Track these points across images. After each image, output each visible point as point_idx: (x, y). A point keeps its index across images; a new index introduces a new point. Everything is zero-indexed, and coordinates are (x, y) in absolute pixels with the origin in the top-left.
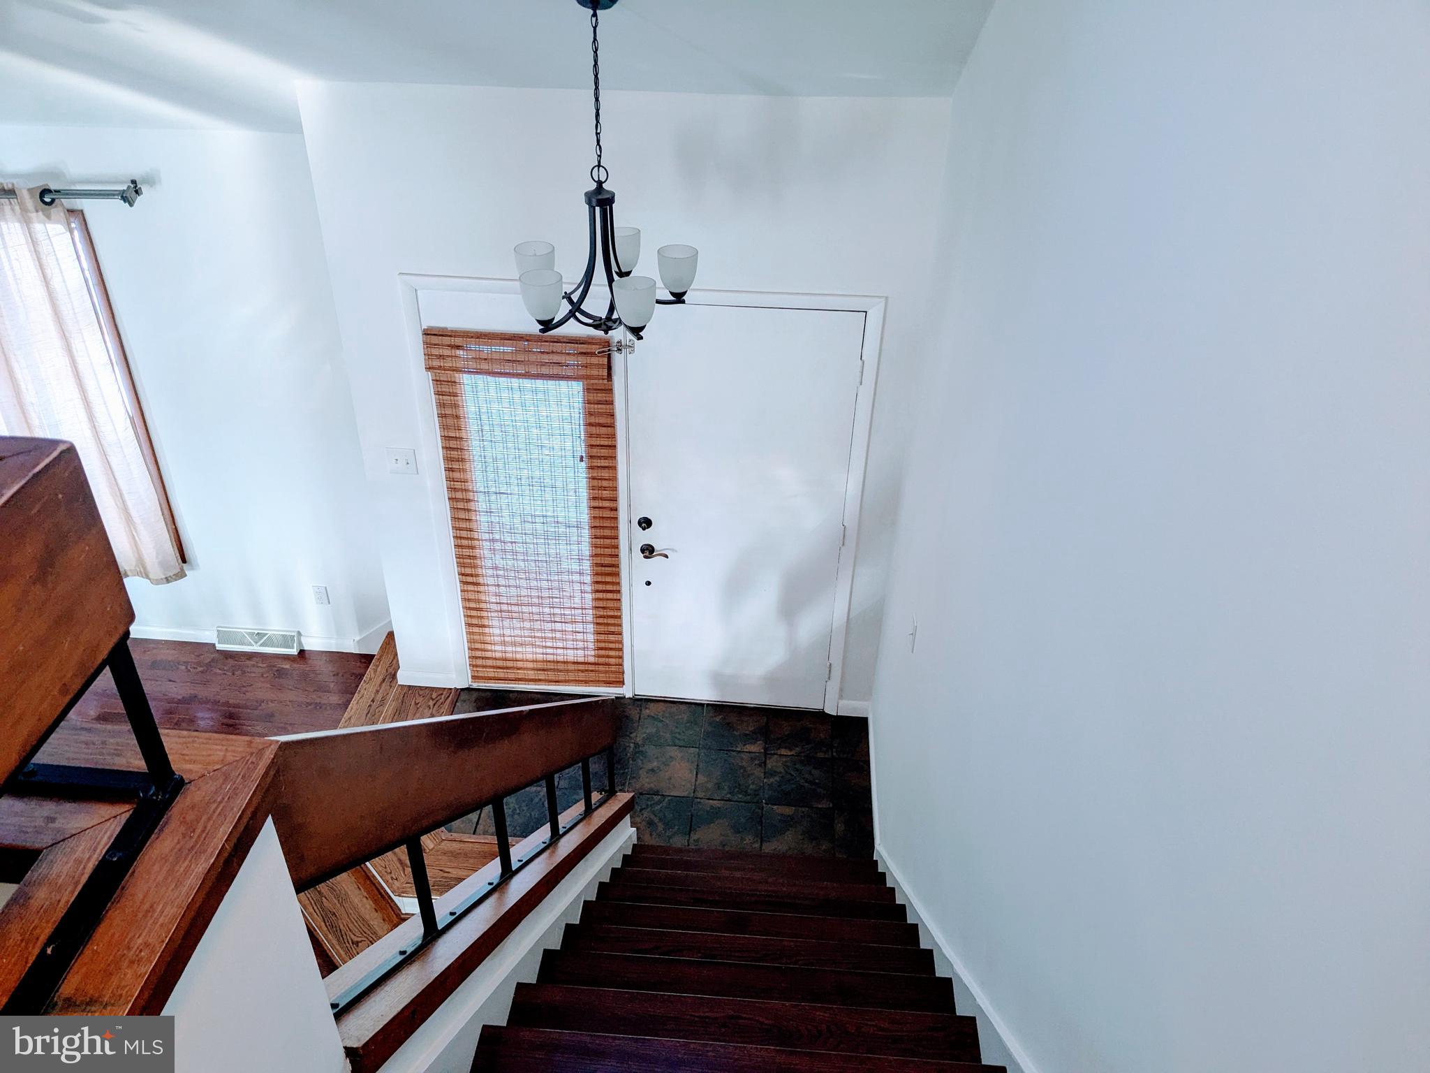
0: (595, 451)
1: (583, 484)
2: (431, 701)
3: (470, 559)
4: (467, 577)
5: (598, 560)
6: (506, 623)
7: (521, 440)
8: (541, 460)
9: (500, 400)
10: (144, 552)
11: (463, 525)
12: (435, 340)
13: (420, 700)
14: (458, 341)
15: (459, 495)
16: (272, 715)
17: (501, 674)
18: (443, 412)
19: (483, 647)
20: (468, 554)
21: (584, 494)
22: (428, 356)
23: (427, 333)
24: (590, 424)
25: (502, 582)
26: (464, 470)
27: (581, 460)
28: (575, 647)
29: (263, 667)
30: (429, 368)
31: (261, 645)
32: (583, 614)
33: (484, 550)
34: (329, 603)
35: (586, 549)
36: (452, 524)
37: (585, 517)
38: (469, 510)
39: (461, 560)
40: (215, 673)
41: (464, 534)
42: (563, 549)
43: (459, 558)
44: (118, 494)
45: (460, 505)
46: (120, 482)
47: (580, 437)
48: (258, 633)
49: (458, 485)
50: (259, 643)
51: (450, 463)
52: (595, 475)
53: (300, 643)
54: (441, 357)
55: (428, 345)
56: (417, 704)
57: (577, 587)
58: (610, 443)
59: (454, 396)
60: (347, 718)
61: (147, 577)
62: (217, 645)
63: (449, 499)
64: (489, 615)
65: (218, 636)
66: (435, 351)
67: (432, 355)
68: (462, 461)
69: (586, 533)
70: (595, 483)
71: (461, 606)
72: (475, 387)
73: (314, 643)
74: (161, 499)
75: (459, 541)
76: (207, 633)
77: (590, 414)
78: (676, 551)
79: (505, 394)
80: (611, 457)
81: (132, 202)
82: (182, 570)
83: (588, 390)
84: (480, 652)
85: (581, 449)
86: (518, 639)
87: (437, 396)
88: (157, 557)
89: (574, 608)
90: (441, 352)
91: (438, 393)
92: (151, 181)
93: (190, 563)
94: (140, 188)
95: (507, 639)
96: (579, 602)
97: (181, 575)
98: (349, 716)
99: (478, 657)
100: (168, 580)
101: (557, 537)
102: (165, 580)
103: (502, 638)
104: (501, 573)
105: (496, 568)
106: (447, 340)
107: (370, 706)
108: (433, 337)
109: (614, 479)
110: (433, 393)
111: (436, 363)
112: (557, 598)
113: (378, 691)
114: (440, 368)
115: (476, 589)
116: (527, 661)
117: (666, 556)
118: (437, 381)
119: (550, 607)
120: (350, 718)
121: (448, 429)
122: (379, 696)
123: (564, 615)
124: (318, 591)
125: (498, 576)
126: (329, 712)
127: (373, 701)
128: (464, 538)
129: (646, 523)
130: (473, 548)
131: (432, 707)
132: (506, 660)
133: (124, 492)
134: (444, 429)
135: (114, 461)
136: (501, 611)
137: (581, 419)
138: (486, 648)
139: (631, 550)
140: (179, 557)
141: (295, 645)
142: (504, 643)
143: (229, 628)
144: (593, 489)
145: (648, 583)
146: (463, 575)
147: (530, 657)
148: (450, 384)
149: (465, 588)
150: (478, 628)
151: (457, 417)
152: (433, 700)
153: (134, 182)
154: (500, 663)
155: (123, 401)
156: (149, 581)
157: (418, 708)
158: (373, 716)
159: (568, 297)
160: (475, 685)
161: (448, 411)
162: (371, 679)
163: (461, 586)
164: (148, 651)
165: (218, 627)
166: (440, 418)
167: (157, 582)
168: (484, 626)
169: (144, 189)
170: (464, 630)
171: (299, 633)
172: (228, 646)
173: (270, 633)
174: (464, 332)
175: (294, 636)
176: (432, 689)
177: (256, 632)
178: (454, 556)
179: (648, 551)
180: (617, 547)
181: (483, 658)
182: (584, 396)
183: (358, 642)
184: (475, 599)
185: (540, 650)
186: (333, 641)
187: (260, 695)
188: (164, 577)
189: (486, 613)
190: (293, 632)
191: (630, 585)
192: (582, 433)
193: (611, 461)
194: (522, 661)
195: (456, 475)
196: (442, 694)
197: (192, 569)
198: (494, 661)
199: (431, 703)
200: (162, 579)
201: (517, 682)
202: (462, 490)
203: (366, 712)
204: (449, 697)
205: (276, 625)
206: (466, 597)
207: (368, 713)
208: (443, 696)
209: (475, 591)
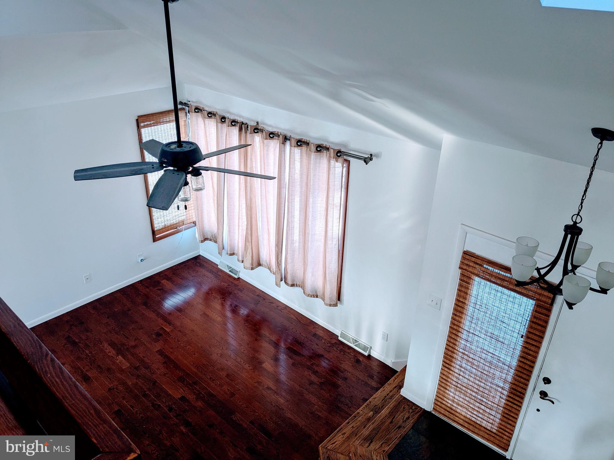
0: (531, 336)
1: (519, 348)
2: (411, 409)
3: (450, 357)
4: (446, 364)
5: (514, 387)
6: (457, 393)
7: (494, 314)
8: (500, 328)
9: (490, 293)
10: (326, 292)
11: (452, 341)
12: (468, 257)
13: (407, 407)
14: (479, 262)
15: (455, 327)
16: (346, 379)
17: (447, 414)
18: (460, 289)
19: (443, 398)
20: (450, 354)
21: (518, 353)
22: (462, 263)
23: (466, 253)
24: (533, 322)
25: (462, 374)
26: (461, 318)
27: (522, 337)
28: (488, 421)
29: (352, 355)
30: (460, 268)
31: (355, 345)
32: (497, 408)
33: (458, 357)
34: (387, 341)
35: (510, 379)
36: (447, 338)
37: (514, 363)
38: (457, 336)
39: (446, 356)
40: (334, 349)
41: (451, 345)
42: (498, 373)
43: (446, 354)
44: (325, 267)
45: (454, 332)
46: (327, 263)
47: (525, 326)
48: (356, 340)
49: (456, 323)
50: (354, 344)
51: (456, 312)
52: (527, 346)
53: (370, 351)
54: (467, 265)
55: (463, 258)
56: (404, 408)
57: (499, 394)
58: (541, 335)
59: (468, 284)
60: (374, 397)
61: (324, 301)
62: (339, 337)
63: (450, 327)
64: (451, 386)
65: (341, 334)
66: (466, 262)
67: (464, 263)
68: (462, 313)
69: (512, 371)
70: (526, 350)
71: (439, 375)
72: (480, 283)
73: (376, 354)
74: (339, 274)
75: (448, 347)
76: (338, 331)
77: (535, 317)
78: (560, 402)
79: (493, 292)
80: (540, 342)
81: (367, 163)
82: (337, 304)
83: (537, 306)
84: (441, 400)
85: (524, 331)
86: (461, 403)
87: (460, 281)
88: (329, 296)
89: (494, 403)
90: (469, 263)
91: (461, 280)
92: (377, 156)
93: (341, 302)
94: (372, 158)
95: (455, 400)
96: (498, 401)
97: (336, 305)
98: (375, 397)
99: (439, 401)
100: (330, 305)
101: (497, 366)
102: (329, 305)
103: (453, 399)
104: (462, 369)
105: (461, 367)
106: (473, 259)
107: (386, 396)
108: (467, 255)
109: (537, 353)
110: (459, 279)
111: (465, 267)
112: (486, 394)
113: (391, 391)
114: (466, 270)
115: (448, 371)
116: (461, 415)
117: (553, 403)
118: (462, 275)
119: (481, 396)
120: (375, 398)
121: (460, 297)
122: (391, 394)
123: (487, 403)
124: (384, 334)
125: (460, 370)
126: (369, 389)
127: (388, 395)
128: (451, 347)
129: (547, 381)
130: (453, 352)
131: (410, 413)
132: (452, 409)
133: (327, 267)
134: (458, 296)
135: (327, 254)
136: (457, 387)
137: (529, 318)
138: (444, 399)
139: (534, 390)
140: (337, 298)
141: (368, 351)
142: (453, 401)
143: (345, 332)
144: (523, 353)
145: (538, 410)
146: (445, 362)
147: (463, 414)
148: (468, 278)
149: (444, 369)
150: (443, 389)
151: (466, 293)
152: (412, 410)
153: (371, 155)
154: (448, 409)
155: (339, 234)
156: (324, 302)
157: (404, 410)
158: (385, 402)
159: (538, 270)
160: (433, 413)
161: (463, 289)
162: (390, 384)
163: (442, 367)
164: (315, 328)
165: (342, 330)
166: (458, 291)
167: (326, 305)
168: (446, 389)
169: (374, 158)
170: (437, 386)
171: (371, 347)
172: (343, 340)
173: (360, 342)
174: (483, 258)
175: (368, 348)
176: (414, 404)
177: (355, 339)
178: (444, 352)
179: (544, 395)
180: (527, 385)
181: (441, 403)
182: (534, 308)
183: (393, 363)
184: (447, 376)
185: (470, 414)
186: (383, 357)
187: (346, 367)
188: (329, 304)
189: (450, 384)
190: (369, 346)
191: (528, 406)
192: (527, 324)
193: (538, 344)
194: (459, 413)
195: (457, 318)
196: (417, 409)
197: (341, 304)
198: (446, 407)
199: (411, 411)
200: (328, 304)
201: (453, 422)
202: (457, 326)
203: (383, 398)
204: (420, 412)
205: (363, 340)
206: (443, 373)
207: (383, 400)
208: (417, 410)
209: (447, 372)
